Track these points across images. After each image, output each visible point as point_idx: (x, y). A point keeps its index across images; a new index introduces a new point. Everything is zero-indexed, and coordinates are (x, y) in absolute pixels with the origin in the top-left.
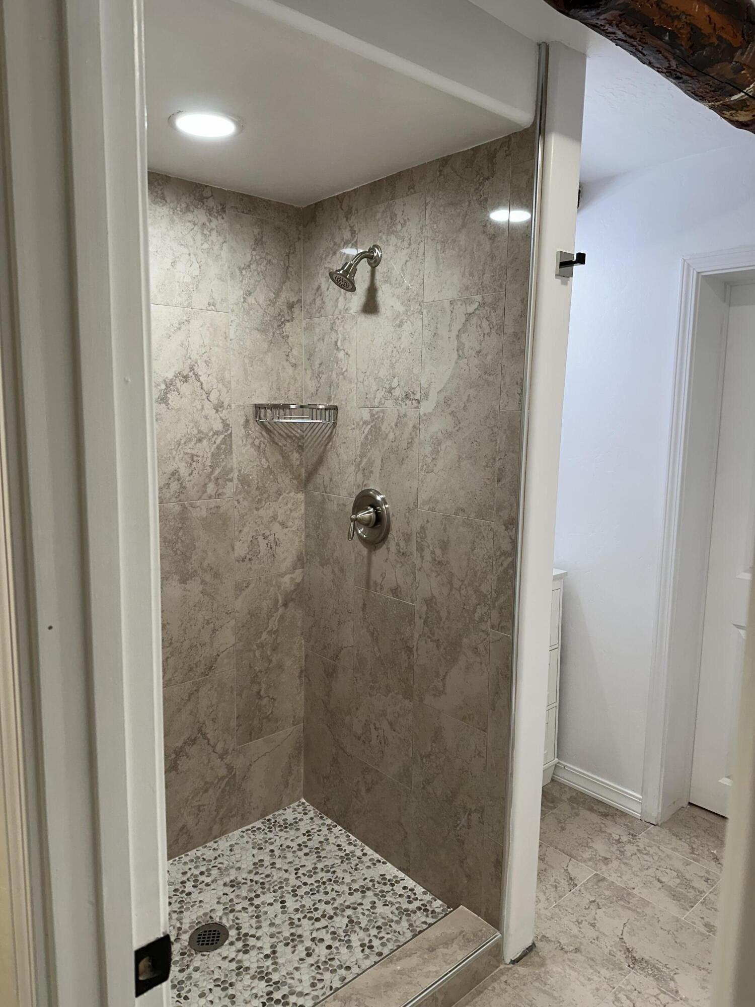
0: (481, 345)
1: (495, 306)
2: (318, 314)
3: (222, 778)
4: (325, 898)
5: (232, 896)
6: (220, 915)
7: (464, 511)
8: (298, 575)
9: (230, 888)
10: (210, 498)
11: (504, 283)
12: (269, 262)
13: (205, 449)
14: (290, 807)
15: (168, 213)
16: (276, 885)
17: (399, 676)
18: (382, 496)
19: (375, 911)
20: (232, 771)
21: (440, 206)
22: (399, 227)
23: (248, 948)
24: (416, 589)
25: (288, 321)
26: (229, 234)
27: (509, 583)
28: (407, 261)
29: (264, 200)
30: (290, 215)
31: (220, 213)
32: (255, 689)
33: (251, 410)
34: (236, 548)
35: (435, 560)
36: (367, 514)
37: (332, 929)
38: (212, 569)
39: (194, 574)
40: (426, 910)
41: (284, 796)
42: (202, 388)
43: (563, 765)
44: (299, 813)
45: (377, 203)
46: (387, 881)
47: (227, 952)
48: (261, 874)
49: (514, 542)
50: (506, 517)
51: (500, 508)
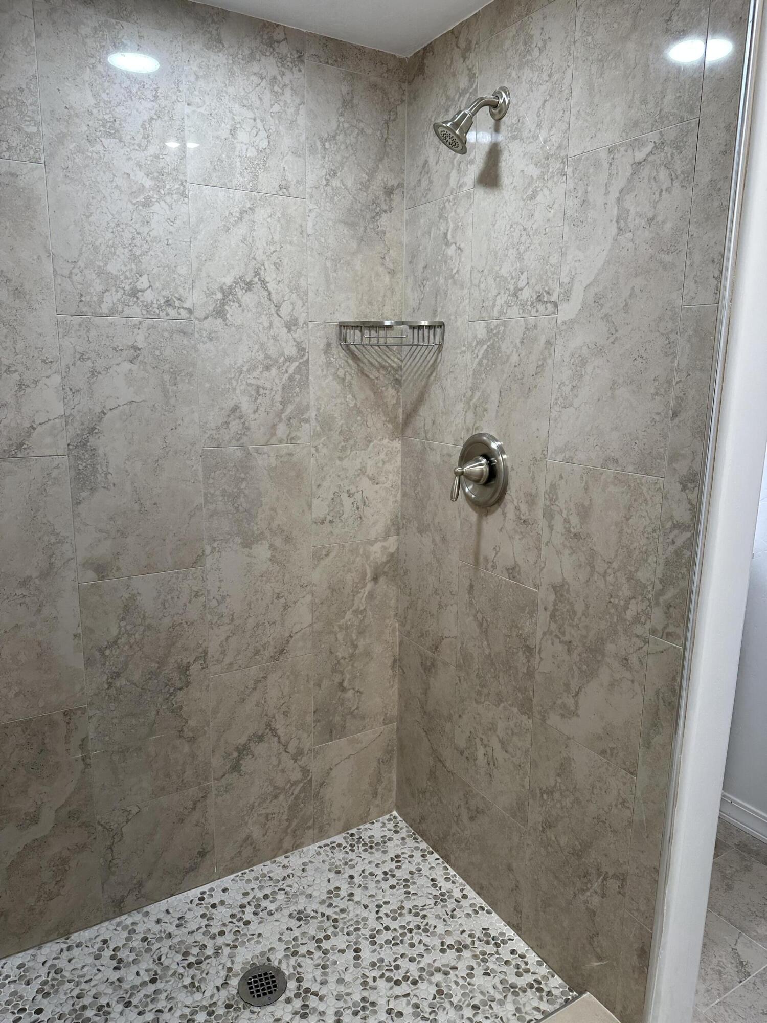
0: (655, 208)
1: (682, 144)
2: (423, 199)
3: (295, 783)
4: (411, 953)
5: (297, 933)
6: (280, 957)
7: (617, 462)
8: (392, 543)
9: (297, 922)
10: (280, 442)
11: (698, 104)
12: (362, 131)
13: (273, 380)
14: (379, 821)
15: (225, 62)
16: (352, 925)
17: (514, 683)
18: (499, 443)
19: (472, 981)
20: (308, 775)
21: (598, 7)
22: (536, 53)
23: (307, 1011)
24: (542, 570)
25: (385, 211)
26: (308, 93)
27: (684, 570)
28: (545, 101)
29: (356, 47)
30: (391, 68)
31: (296, 63)
32: (337, 678)
33: (334, 330)
34: (313, 506)
35: (569, 532)
36: (478, 467)
37: (415, 1000)
38: (283, 531)
39: (261, 536)
40: (540, 990)
41: (372, 808)
42: (270, 299)
43: (729, 798)
44: (389, 830)
45: (506, 26)
46: (490, 939)
47: (281, 1012)
48: (335, 907)
49: (695, 510)
50: (684, 472)
51: (674, 458)
